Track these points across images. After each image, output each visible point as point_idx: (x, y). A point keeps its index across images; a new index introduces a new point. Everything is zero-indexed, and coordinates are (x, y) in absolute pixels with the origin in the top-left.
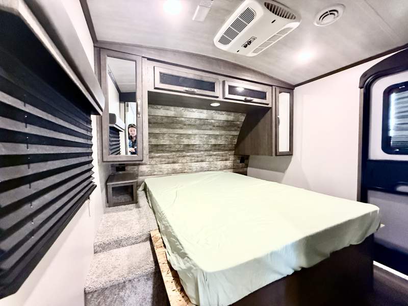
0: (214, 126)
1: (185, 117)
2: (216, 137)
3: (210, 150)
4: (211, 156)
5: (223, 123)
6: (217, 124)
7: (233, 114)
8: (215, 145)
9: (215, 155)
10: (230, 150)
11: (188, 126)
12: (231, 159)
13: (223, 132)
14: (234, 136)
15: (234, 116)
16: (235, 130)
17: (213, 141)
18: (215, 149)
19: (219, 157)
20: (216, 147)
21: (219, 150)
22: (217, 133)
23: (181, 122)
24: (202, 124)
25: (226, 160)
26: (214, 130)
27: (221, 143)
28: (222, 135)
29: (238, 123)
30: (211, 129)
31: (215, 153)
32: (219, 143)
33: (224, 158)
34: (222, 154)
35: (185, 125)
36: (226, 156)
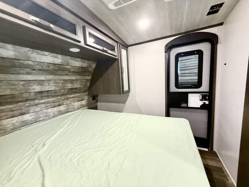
0: (70, 72)
1: (33, 60)
2: (72, 81)
3: (67, 94)
4: (68, 99)
5: (78, 69)
6: (73, 70)
7: (86, 61)
8: (71, 89)
9: (72, 98)
10: (85, 92)
11: (38, 71)
12: (86, 99)
13: (78, 77)
14: (87, 80)
15: (87, 63)
16: (89, 75)
17: (69, 86)
18: (72, 93)
19: (75, 99)
20: (72, 91)
21: (75, 93)
22: (73, 78)
23: (28, 66)
24: (56, 70)
25: (82, 100)
26: (70, 75)
27: (77, 87)
28: (77, 80)
29: (91, 69)
30: (67, 75)
31: (72, 96)
32: (75, 87)
33: (80, 99)
34: (78, 96)
35: (34, 70)
36: (81, 97)
